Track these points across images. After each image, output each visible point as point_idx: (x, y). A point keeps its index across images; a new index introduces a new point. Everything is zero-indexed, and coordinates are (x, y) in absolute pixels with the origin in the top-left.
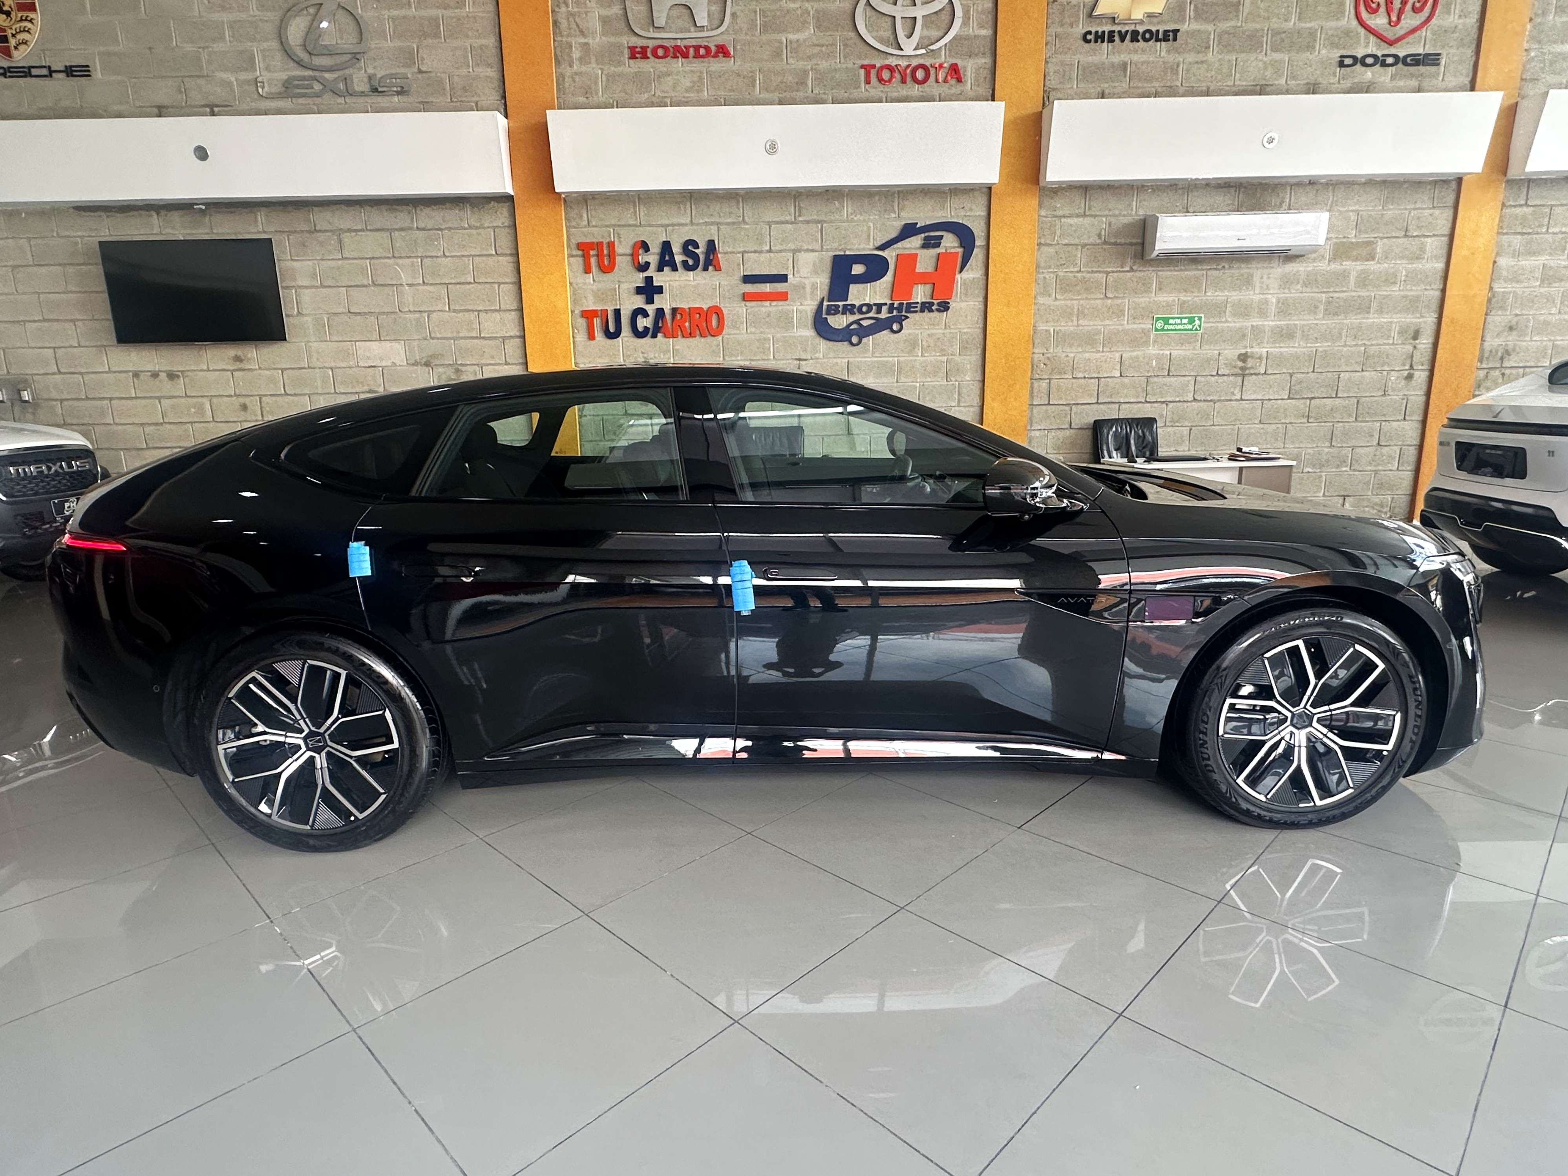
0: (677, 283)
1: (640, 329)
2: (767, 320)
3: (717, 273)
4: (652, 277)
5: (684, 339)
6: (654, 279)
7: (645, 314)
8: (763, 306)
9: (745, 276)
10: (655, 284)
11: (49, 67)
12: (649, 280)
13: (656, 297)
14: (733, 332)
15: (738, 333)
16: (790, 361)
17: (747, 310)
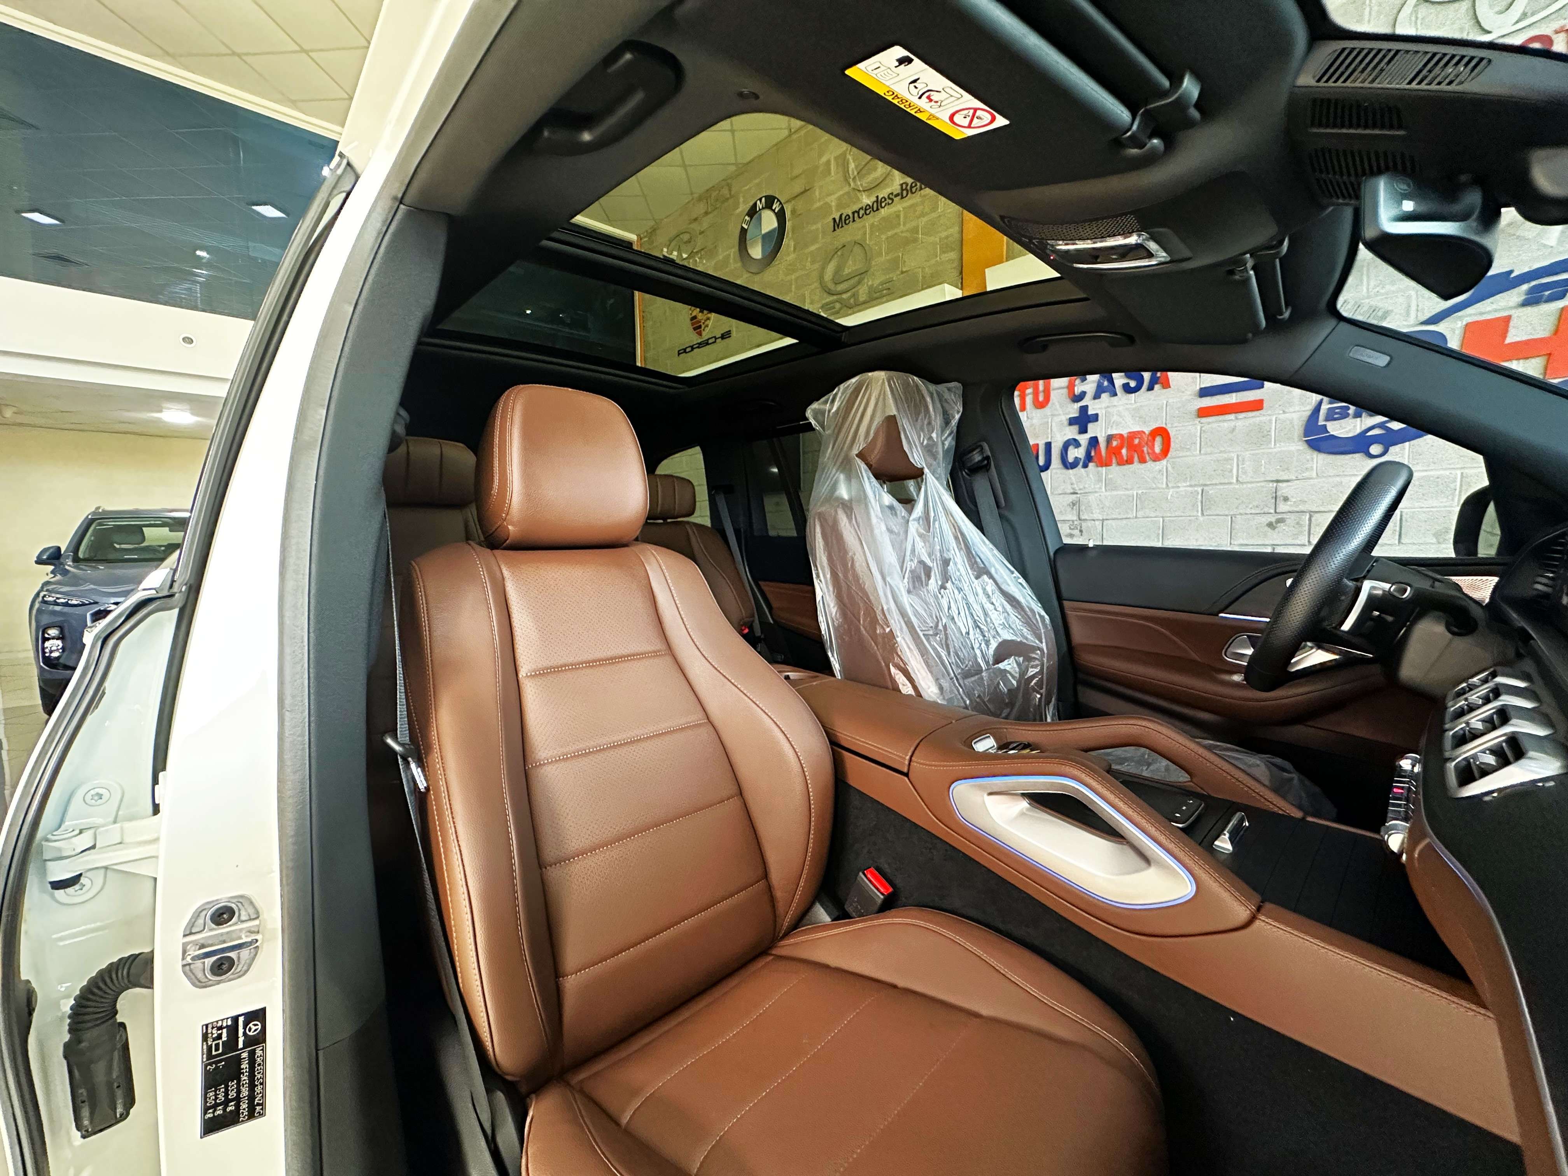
0: (1115, 409)
1: (1071, 459)
2: (1230, 436)
3: (1165, 390)
4: (1087, 406)
5: (1118, 468)
6: (1090, 408)
7: (1077, 444)
8: (1224, 421)
9: (1201, 389)
10: (1090, 412)
11: (715, 337)
12: (1084, 409)
13: (1090, 425)
14: (1180, 455)
15: (1187, 456)
16: (1262, 484)
17: (1201, 427)
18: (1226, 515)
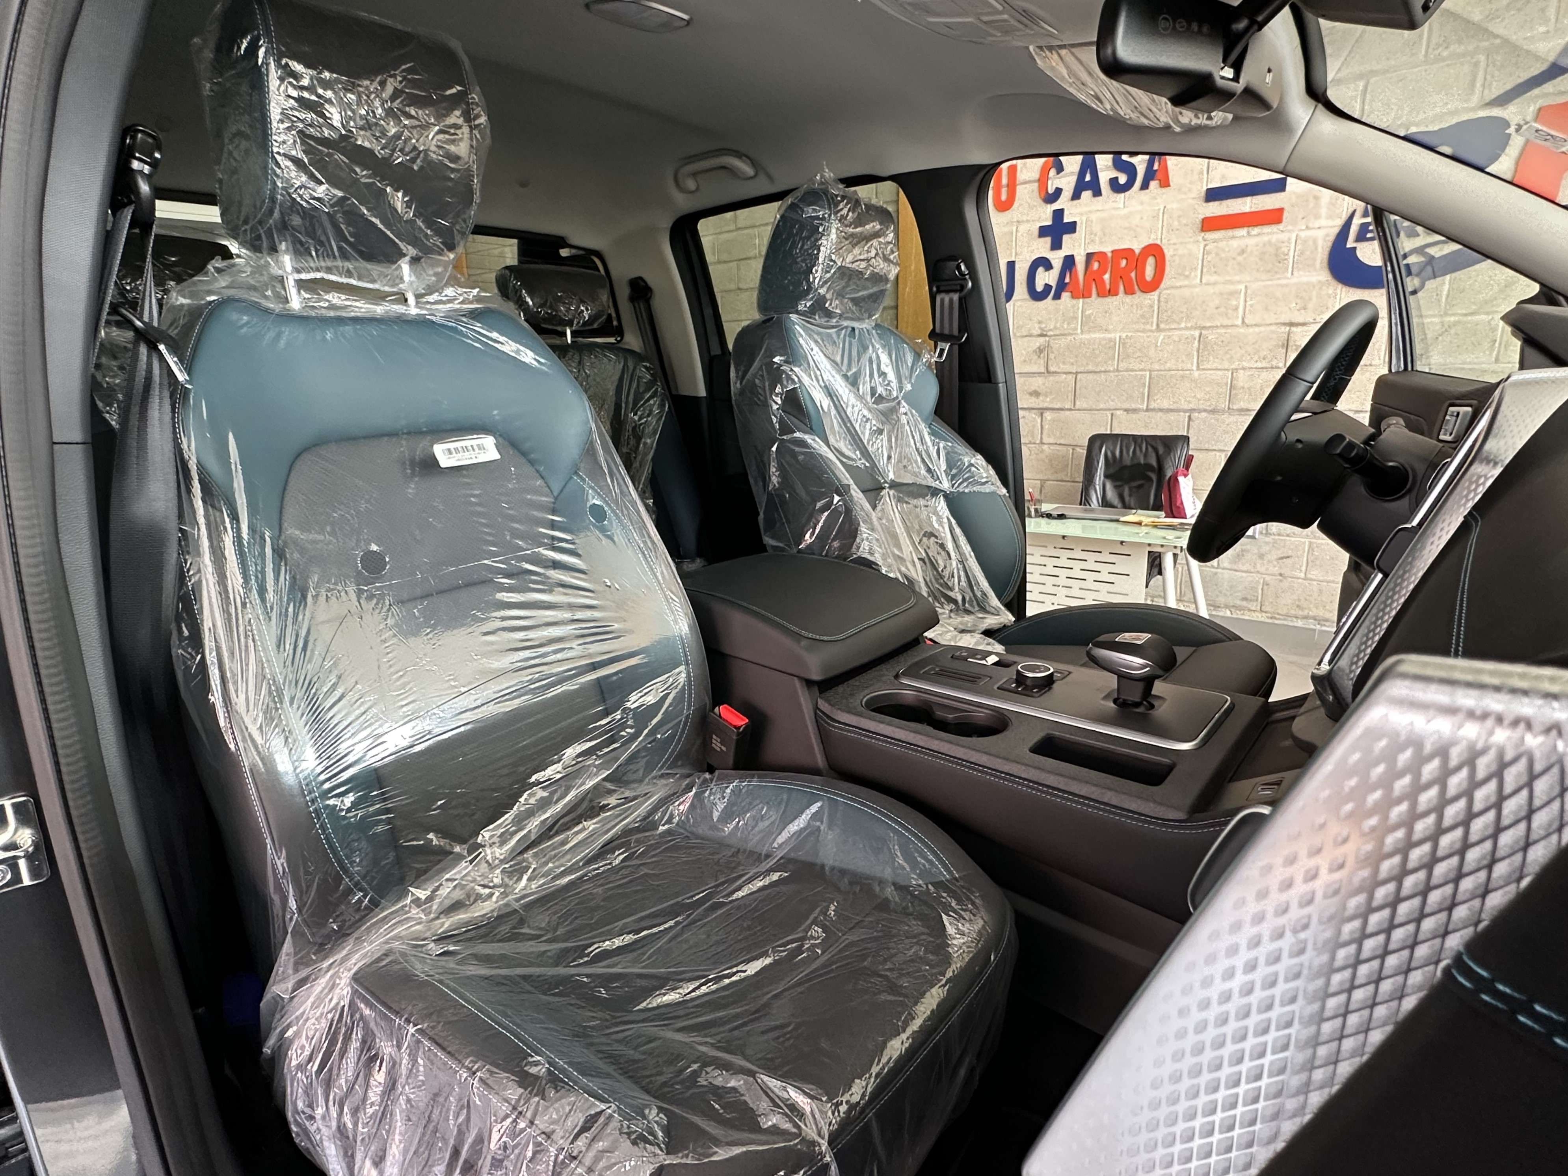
0: (1099, 214)
1: (1039, 288)
2: (1240, 258)
3: (1163, 190)
4: (1062, 211)
5: (1100, 300)
6: (1066, 213)
7: (1048, 266)
8: (1233, 237)
9: (1209, 191)
10: (1066, 220)
12: (1058, 214)
13: (1066, 238)
14: (1178, 284)
15: (1185, 286)
16: (1273, 328)
17: (1206, 245)
18: (1227, 370)
